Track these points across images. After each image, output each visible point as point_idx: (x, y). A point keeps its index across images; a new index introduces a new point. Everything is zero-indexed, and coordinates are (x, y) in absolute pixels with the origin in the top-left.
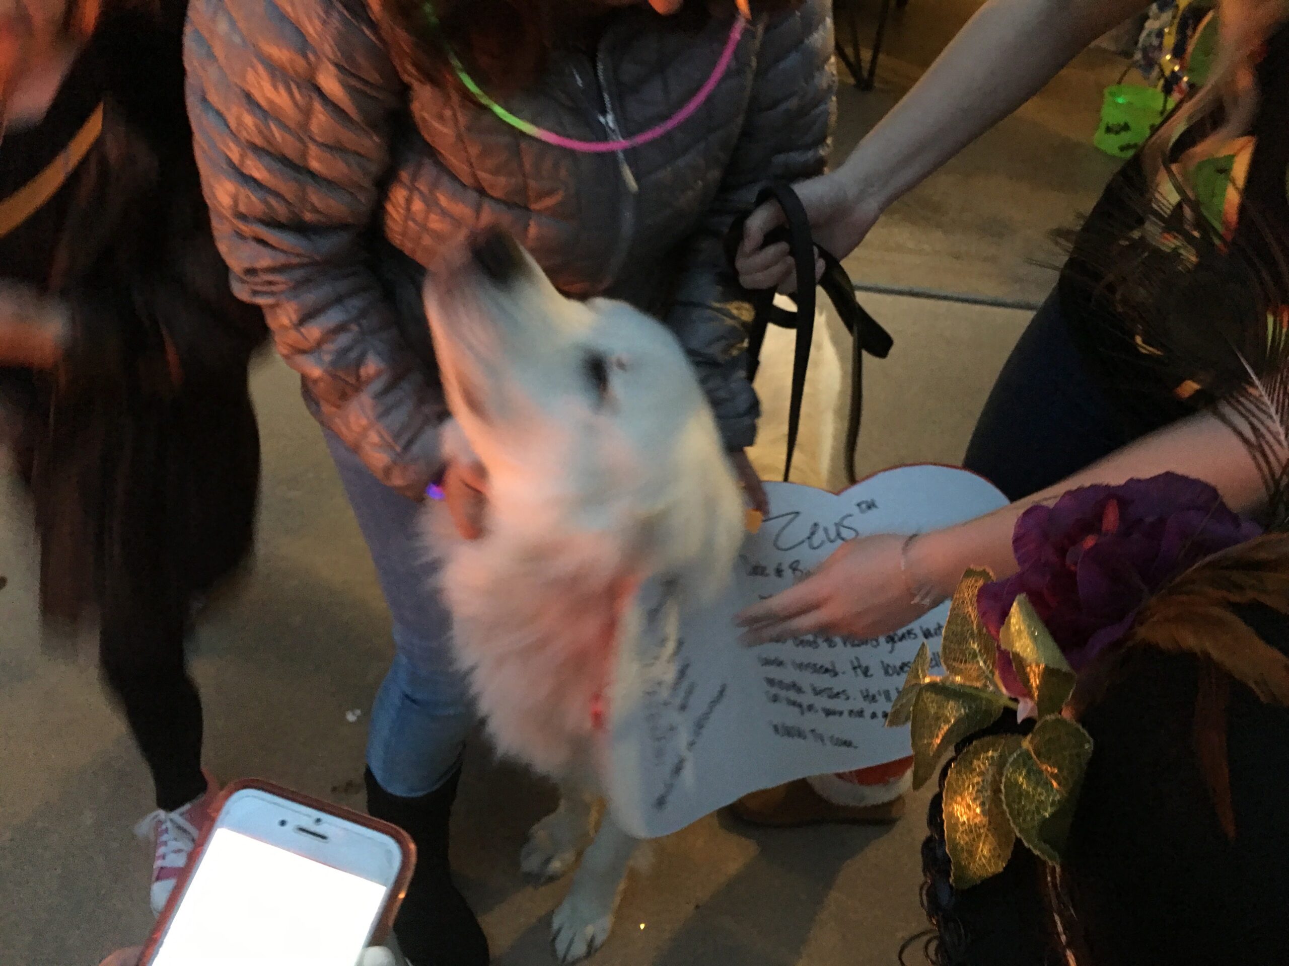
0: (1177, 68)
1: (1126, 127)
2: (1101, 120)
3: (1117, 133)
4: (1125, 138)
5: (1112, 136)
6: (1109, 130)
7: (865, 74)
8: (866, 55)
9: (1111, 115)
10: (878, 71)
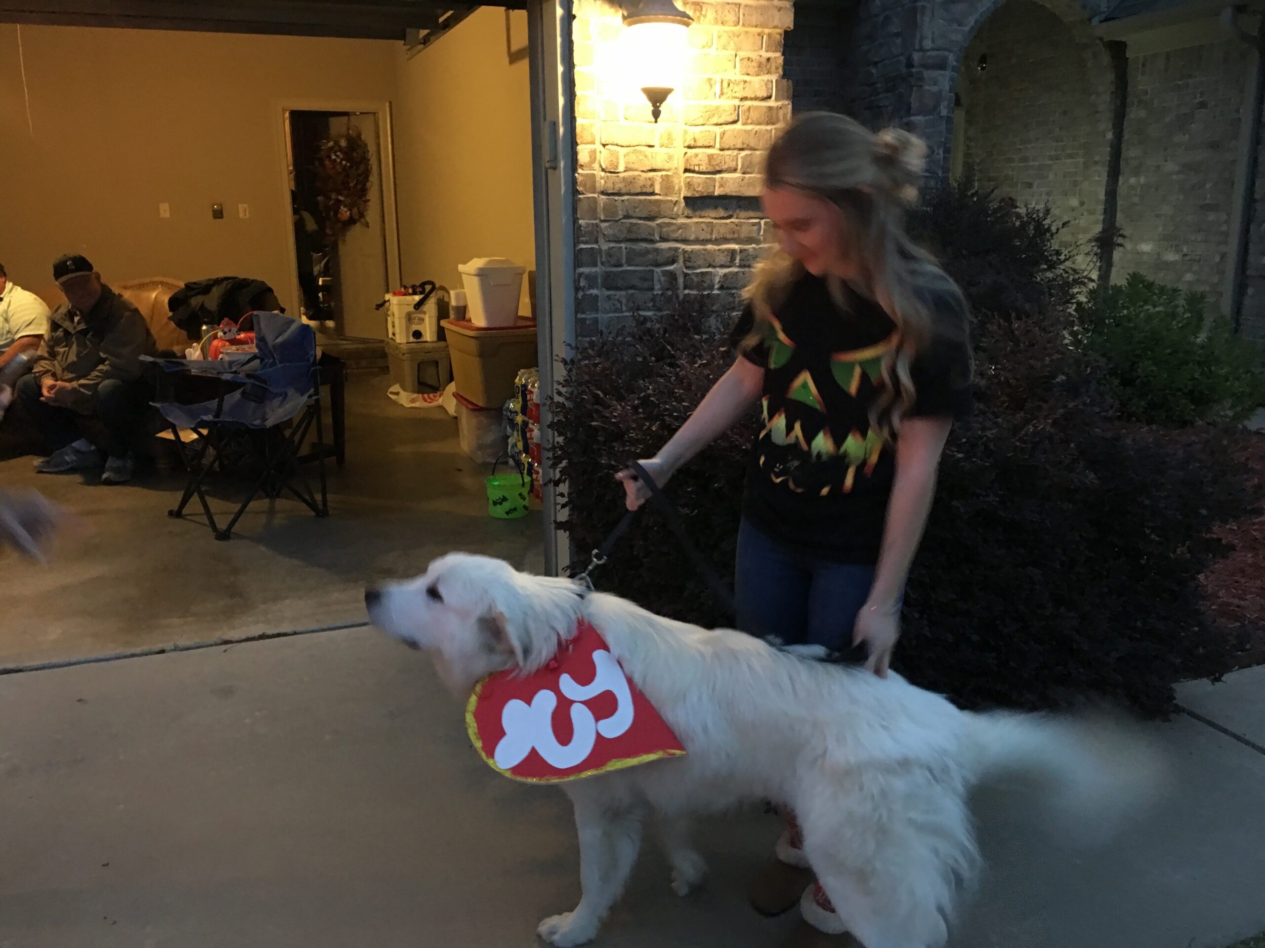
0: (530, 460)
1: (504, 499)
2: (488, 499)
3: (501, 503)
4: (507, 506)
5: (498, 506)
6: (495, 503)
7: (321, 507)
8: (318, 497)
9: (494, 494)
10: (329, 504)
